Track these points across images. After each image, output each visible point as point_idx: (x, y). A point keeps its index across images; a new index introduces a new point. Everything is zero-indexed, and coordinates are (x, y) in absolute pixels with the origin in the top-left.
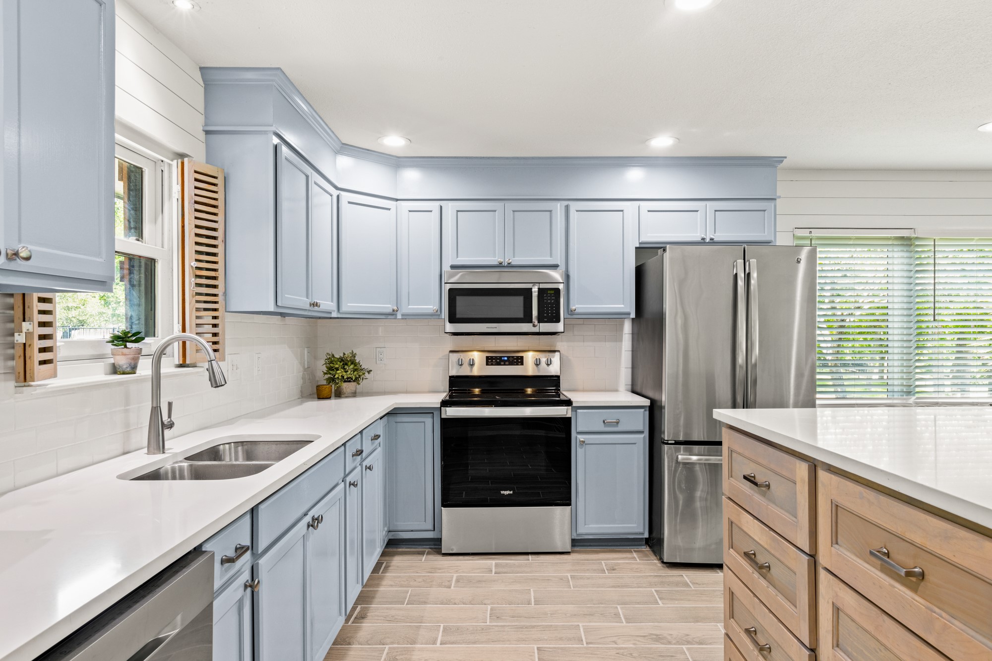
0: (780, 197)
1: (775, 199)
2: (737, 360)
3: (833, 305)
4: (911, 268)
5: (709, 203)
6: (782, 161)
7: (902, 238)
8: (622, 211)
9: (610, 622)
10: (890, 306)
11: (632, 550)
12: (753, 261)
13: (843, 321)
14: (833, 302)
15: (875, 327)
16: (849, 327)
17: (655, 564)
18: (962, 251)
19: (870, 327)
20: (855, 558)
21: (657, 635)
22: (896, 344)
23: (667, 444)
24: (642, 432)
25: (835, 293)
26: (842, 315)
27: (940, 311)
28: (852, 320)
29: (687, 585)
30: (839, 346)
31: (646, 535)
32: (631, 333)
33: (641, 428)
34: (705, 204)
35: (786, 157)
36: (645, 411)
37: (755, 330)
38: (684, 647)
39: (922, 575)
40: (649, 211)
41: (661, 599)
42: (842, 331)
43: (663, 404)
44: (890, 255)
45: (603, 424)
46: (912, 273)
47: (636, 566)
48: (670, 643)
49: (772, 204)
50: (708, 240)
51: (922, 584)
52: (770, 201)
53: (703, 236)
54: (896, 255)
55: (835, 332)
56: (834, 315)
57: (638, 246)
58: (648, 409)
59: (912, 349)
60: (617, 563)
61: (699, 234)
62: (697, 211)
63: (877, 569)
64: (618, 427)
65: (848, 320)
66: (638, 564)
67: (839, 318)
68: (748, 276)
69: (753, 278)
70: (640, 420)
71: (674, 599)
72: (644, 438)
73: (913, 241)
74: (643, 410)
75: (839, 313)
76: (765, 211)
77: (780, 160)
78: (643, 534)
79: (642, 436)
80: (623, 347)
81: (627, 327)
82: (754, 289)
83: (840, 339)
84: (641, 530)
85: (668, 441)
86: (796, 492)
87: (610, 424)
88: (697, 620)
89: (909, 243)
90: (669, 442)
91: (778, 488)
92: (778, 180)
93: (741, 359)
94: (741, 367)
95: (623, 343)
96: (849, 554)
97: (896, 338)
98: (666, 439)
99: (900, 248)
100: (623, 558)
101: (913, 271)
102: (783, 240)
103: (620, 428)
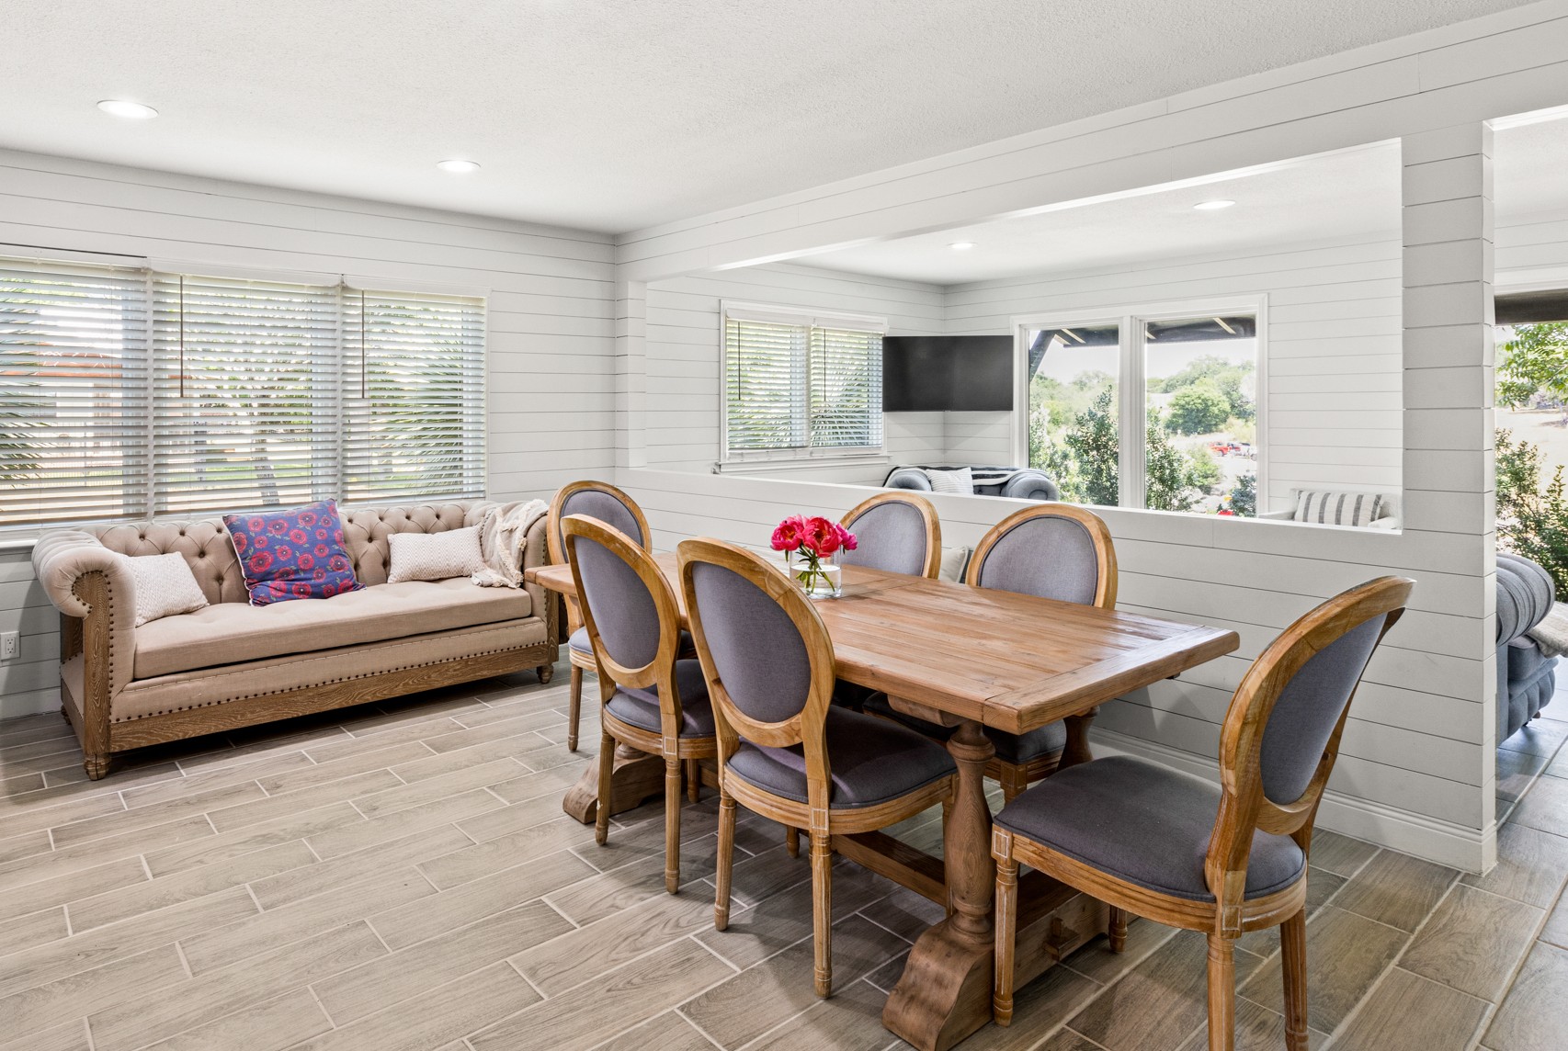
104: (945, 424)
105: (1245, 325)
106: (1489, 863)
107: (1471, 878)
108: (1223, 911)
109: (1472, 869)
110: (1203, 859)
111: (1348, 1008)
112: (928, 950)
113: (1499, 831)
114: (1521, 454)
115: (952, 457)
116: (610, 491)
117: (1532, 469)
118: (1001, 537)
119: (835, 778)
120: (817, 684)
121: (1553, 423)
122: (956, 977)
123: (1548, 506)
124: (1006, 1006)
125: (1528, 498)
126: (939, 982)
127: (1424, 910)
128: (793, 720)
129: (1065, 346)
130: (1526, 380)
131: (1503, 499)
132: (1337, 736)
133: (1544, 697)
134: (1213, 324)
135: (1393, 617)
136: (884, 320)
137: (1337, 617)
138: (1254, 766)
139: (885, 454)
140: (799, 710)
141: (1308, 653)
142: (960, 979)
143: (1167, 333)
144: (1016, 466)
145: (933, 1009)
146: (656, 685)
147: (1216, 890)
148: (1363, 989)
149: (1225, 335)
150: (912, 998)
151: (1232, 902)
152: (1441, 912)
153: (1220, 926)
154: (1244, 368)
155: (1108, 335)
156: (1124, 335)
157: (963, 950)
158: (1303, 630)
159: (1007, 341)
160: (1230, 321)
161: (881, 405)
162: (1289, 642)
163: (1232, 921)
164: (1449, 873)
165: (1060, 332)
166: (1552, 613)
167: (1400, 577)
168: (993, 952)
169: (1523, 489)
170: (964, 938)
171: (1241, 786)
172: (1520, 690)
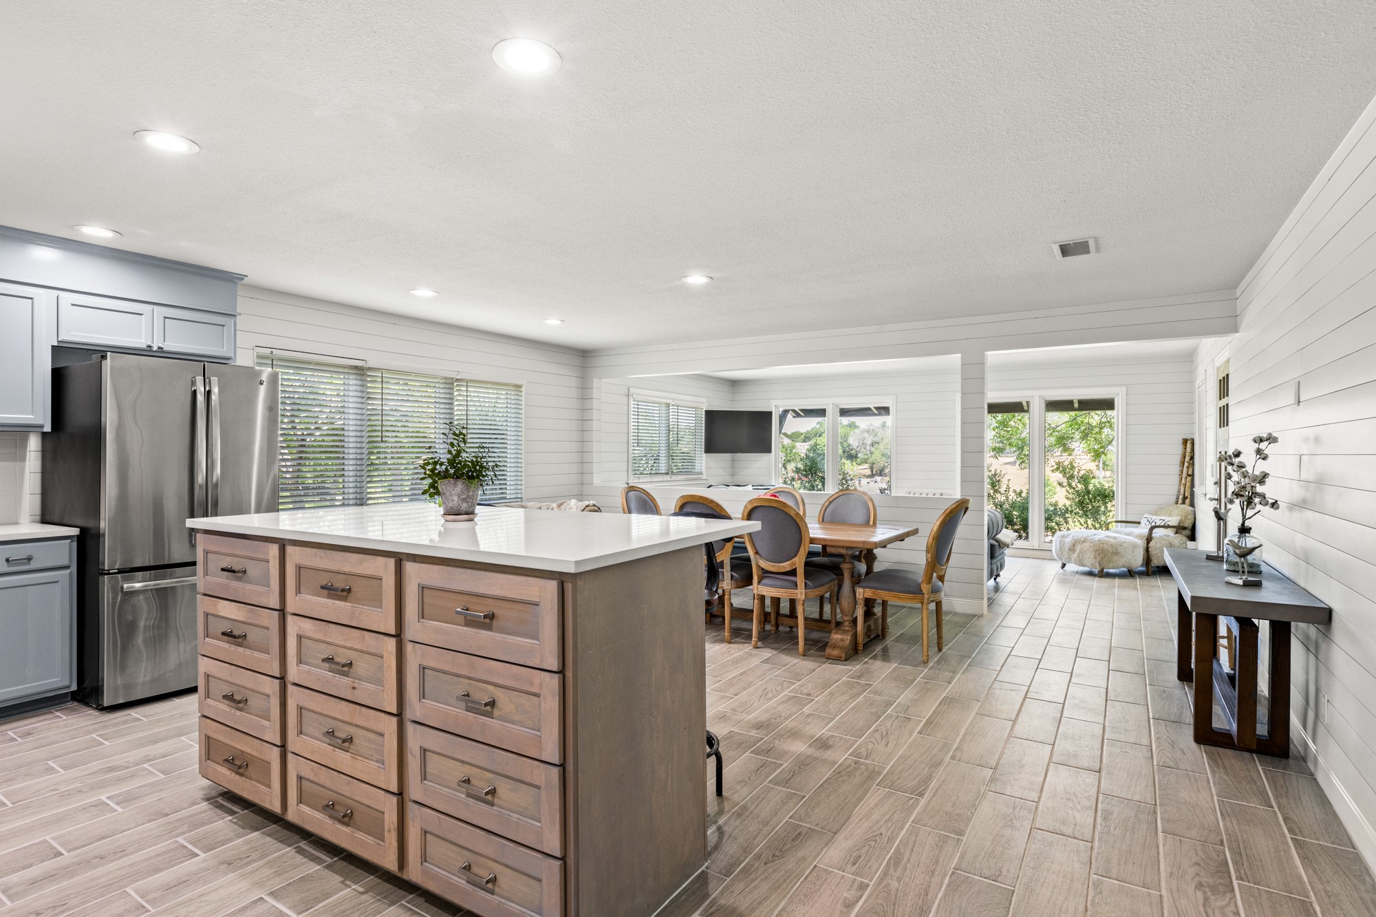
0: (240, 314)
1: (235, 316)
2: (196, 478)
3: (294, 425)
4: (364, 395)
5: (157, 308)
6: (242, 279)
7: (356, 368)
8: (31, 298)
9: (42, 777)
10: (346, 428)
11: (52, 710)
12: (214, 380)
13: (303, 440)
14: (294, 422)
15: (337, 446)
16: (309, 447)
17: (91, 714)
18: (398, 383)
19: (332, 446)
20: (311, 597)
21: (110, 767)
22: (351, 462)
23: (109, 574)
24: (67, 567)
25: (296, 407)
26: (303, 434)
27: (387, 434)
28: (313, 439)
29: (139, 720)
30: (299, 464)
31: (74, 687)
32: (40, 450)
33: (66, 562)
34: (152, 308)
35: (246, 276)
36: (72, 541)
37: (216, 448)
38: (145, 765)
39: (350, 590)
40: (72, 305)
41: (105, 740)
42: (302, 451)
43: (101, 532)
44: (346, 382)
45: (5, 563)
46: (365, 399)
47: (64, 723)
48: (127, 768)
49: (231, 320)
50: (155, 348)
51: (350, 595)
52: (230, 317)
53: (149, 343)
54: (351, 382)
55: (295, 451)
56: (295, 435)
57: (56, 345)
58: (76, 539)
59: (364, 466)
60: (33, 728)
61: (143, 341)
62: (142, 315)
63: (324, 597)
64: (30, 564)
65: (308, 440)
66: (65, 720)
67: (300, 438)
68: (208, 394)
69: (214, 394)
70: (65, 554)
71: (124, 735)
72: (71, 574)
73: (365, 372)
74: (69, 541)
75: (299, 433)
76: (224, 326)
77: (241, 277)
78: (69, 687)
79: (68, 571)
80: (27, 468)
81: (34, 443)
82: (215, 404)
83: (301, 458)
84: (67, 683)
85: (109, 570)
86: (269, 568)
87: (18, 561)
88: (156, 741)
89: (362, 373)
90: (111, 572)
91: (253, 570)
92: (238, 294)
93: (200, 478)
94: (201, 486)
95: (27, 463)
96: (308, 596)
97: (351, 457)
98: (106, 568)
99: (354, 377)
100: (41, 721)
101: (365, 397)
102: (244, 359)
103: (33, 565)
104: (733, 461)
105: (884, 410)
106: (985, 611)
107: (981, 616)
108: (926, 596)
109: (980, 613)
110: (920, 584)
111: (951, 641)
112: (837, 633)
113: (988, 606)
114: (995, 475)
115: (738, 480)
116: (642, 491)
117: (999, 481)
118: (830, 503)
119: (807, 582)
120: (804, 545)
121: (1010, 463)
122: (848, 638)
123: (1004, 498)
124: (861, 647)
125: (998, 495)
126: (842, 640)
127: (968, 624)
128: (793, 560)
129: (794, 417)
130: (1001, 445)
131: (989, 495)
132: (951, 549)
133: (1002, 567)
134: (869, 409)
135: (967, 509)
136: (705, 400)
137: (955, 508)
138: (935, 552)
139: (705, 477)
140: (796, 556)
141: (948, 518)
142: (849, 638)
143: (850, 413)
144: (773, 484)
145: (841, 648)
146: (723, 561)
147: (924, 591)
148: (954, 638)
149: (874, 415)
150: (834, 647)
151: (928, 594)
152: (973, 623)
153: (925, 601)
154: (850, 427)
155: (821, 412)
156: (829, 413)
157: (848, 631)
158: (947, 512)
159: (769, 414)
160: (877, 408)
161: (703, 450)
162: (945, 514)
163: (928, 599)
164: (974, 616)
165: (794, 411)
166: (1002, 531)
167: (967, 498)
168: (856, 632)
169: (996, 491)
170: (847, 628)
171: (931, 558)
172: (994, 561)
